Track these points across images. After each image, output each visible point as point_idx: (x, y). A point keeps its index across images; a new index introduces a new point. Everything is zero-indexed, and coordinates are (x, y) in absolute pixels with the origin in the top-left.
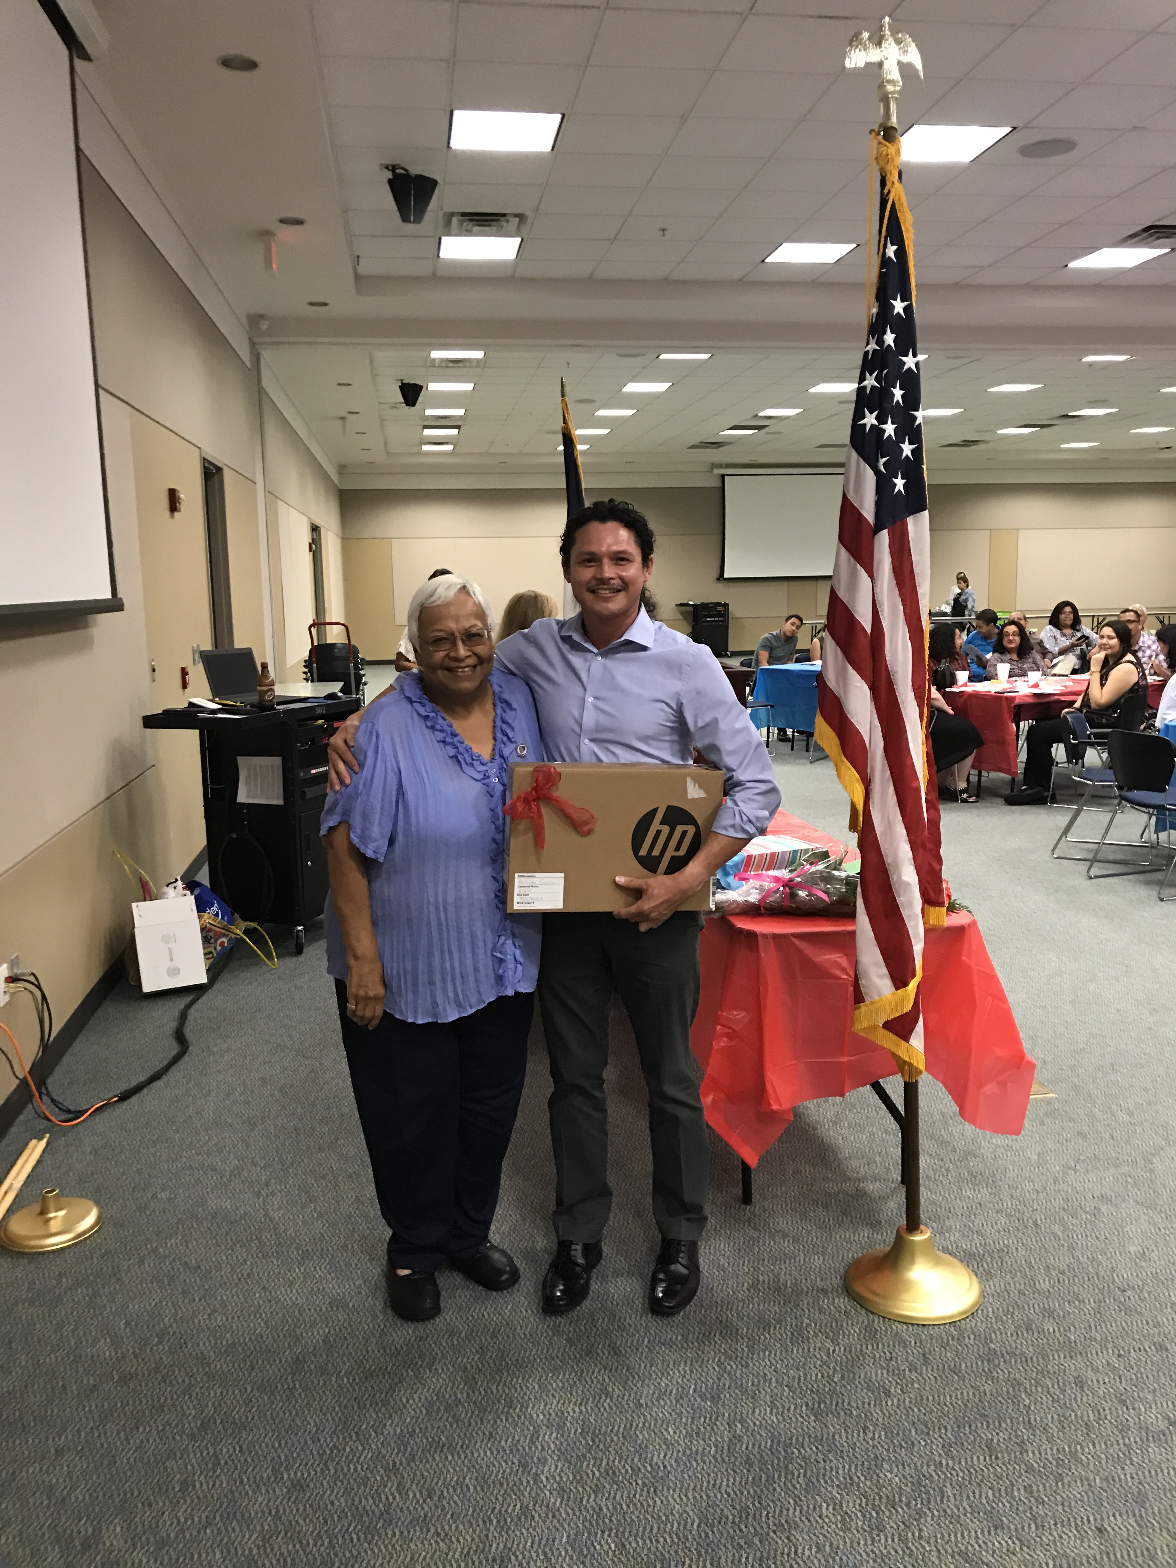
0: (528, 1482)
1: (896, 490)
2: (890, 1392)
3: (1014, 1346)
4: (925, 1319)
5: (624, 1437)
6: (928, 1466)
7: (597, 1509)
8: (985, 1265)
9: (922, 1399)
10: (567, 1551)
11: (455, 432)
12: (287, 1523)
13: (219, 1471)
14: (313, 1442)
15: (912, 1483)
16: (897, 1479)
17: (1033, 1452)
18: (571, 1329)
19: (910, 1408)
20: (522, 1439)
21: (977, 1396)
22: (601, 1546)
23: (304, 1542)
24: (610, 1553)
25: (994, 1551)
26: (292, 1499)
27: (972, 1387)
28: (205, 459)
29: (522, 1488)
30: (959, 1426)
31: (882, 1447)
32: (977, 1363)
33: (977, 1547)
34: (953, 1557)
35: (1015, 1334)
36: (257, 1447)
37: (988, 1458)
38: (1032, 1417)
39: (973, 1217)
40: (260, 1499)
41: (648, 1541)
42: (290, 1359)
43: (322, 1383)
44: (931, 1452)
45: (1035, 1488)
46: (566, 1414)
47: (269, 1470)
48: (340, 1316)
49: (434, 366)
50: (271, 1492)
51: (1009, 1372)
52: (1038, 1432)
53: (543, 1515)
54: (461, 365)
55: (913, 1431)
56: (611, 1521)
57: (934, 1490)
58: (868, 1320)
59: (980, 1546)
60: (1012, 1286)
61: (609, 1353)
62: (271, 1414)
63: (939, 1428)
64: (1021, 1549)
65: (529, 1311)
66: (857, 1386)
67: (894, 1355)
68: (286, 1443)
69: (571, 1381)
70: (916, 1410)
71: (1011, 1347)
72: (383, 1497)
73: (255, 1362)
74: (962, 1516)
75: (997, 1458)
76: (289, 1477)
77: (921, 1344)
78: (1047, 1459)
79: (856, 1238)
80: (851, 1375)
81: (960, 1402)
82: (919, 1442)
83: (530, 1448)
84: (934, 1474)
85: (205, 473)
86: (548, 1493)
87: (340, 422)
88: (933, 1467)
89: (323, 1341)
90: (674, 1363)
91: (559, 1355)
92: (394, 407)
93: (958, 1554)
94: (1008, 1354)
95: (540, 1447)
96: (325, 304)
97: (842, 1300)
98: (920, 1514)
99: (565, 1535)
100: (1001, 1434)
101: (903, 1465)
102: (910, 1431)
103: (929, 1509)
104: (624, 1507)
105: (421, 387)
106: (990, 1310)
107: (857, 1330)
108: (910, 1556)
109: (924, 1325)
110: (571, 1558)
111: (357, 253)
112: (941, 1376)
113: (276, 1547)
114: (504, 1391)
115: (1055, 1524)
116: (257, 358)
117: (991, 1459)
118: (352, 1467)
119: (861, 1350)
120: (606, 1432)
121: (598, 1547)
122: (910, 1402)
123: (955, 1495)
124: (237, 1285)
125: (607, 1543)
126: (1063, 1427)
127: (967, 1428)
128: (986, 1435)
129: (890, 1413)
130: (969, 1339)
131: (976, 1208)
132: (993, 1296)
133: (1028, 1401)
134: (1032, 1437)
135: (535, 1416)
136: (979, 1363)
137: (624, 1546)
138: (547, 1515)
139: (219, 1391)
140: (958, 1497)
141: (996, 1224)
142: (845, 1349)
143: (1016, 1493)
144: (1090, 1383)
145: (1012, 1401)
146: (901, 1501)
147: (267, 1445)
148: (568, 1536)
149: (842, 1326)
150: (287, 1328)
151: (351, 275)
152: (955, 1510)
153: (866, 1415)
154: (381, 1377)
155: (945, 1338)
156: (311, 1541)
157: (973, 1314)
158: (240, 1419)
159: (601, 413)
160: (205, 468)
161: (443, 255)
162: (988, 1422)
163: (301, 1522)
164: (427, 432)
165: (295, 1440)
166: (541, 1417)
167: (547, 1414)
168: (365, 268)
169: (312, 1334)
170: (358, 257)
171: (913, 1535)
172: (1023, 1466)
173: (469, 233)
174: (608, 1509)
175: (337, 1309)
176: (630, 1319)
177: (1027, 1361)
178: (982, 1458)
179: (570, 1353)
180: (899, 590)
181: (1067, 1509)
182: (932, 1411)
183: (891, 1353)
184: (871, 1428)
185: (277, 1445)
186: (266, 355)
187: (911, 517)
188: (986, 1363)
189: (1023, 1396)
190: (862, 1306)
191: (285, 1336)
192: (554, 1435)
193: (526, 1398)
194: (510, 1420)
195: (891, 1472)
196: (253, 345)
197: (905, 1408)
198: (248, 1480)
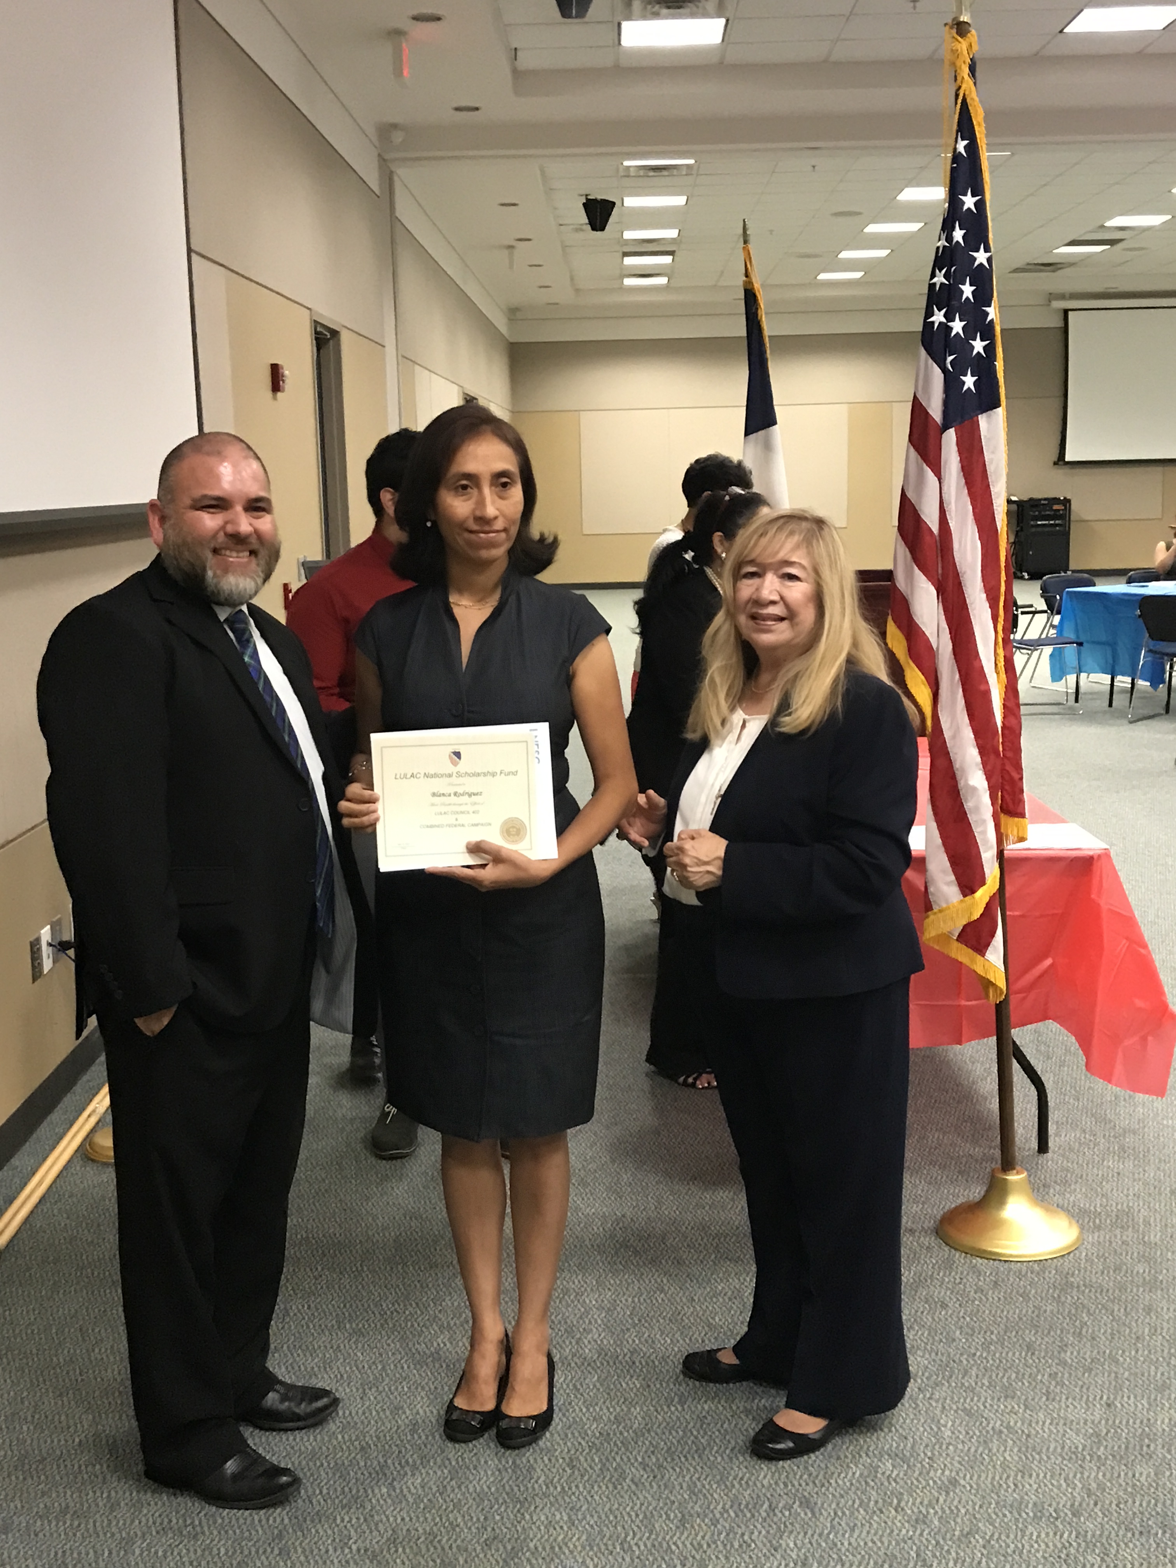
0: (571, 1343)
1: (965, 388)
2: (947, 1305)
3: (1094, 1280)
4: (1011, 1256)
5: (670, 1320)
6: (962, 1354)
7: (631, 1363)
8: (1097, 1221)
9: (978, 1311)
10: (595, 1386)
11: (667, 260)
12: (346, 1355)
13: (288, 1320)
14: (376, 1306)
15: (940, 1365)
16: (926, 1362)
17: (1072, 1353)
18: (640, 1245)
19: (963, 1317)
20: (572, 1316)
21: (1036, 1312)
22: (627, 1384)
23: (361, 1366)
24: (635, 1390)
25: (997, 1411)
26: (354, 1339)
27: (1034, 1306)
28: (315, 321)
29: (564, 1346)
30: (1005, 1332)
31: (922, 1341)
32: (1048, 1291)
33: (982, 1408)
34: (956, 1411)
35: (1100, 1273)
36: (324, 1307)
37: (1024, 1354)
38: (1084, 1330)
39: (1104, 1183)
40: (324, 1339)
41: (672, 1386)
42: (360, 1251)
43: (388, 1268)
44: (969, 1347)
45: (1060, 1374)
46: (618, 1302)
47: (334, 1322)
48: (412, 1224)
49: (628, 176)
50: (334, 1334)
51: (1078, 1298)
52: (1085, 1340)
53: (579, 1364)
54: (665, 173)
55: (958, 1332)
56: (641, 1370)
57: (959, 1370)
58: (949, 1255)
59: (985, 1407)
60: (1119, 1237)
61: (673, 1263)
62: (339, 1287)
63: (985, 1332)
64: (1025, 1411)
65: (601, 1229)
66: (915, 1300)
67: (965, 1280)
68: (351, 1306)
69: (630, 1281)
70: (968, 1319)
71: (1091, 1281)
72: (435, 1344)
73: (327, 1251)
74: (978, 1389)
75: (1033, 1354)
76: (351, 1327)
77: (997, 1274)
78: (1083, 1358)
79: (966, 1193)
80: (913, 1293)
81: (1016, 1316)
82: (960, 1340)
83: (578, 1322)
84: (965, 1362)
85: (316, 339)
86: (587, 1351)
87: (506, 252)
88: (965, 1356)
89: (395, 1241)
90: (736, 1274)
91: (623, 1262)
92: (579, 230)
93: (962, 1411)
94: (1084, 1285)
95: (587, 1322)
96: (477, 109)
97: (928, 1239)
98: (937, 1385)
99: (596, 1377)
100: (1046, 1339)
101: (937, 1354)
102: (954, 1332)
103: (948, 1382)
104: (657, 1363)
105: (614, 204)
106: (1084, 1254)
107: (934, 1262)
108: (914, 1409)
109: (1006, 1261)
110: (598, 1390)
111: (514, 46)
112: (1005, 1298)
113: (335, 1369)
114: (562, 1283)
115: (1067, 1399)
116: (388, 179)
117: (1026, 1355)
118: (409, 1324)
119: (932, 1275)
120: (654, 1316)
121: (624, 1385)
122: (965, 1313)
123: (977, 1376)
124: (314, 1197)
125: (634, 1383)
126: (1113, 1338)
127: (1014, 1333)
128: (1029, 1336)
129: (940, 1320)
130: (1050, 1272)
131: (1113, 1176)
132: (1093, 1245)
133: (1086, 1319)
134: (1076, 1343)
135: (588, 1302)
136: (1051, 1291)
137: (649, 1386)
138: (583, 1364)
139: (291, 1270)
140: (980, 1376)
141: (1128, 1190)
142: (915, 1274)
143: (1039, 1377)
144: (1159, 1310)
145: (1070, 1318)
146: (923, 1375)
147: (333, 1306)
148: (599, 1378)
149: (920, 1257)
150: (359, 1229)
151: (508, 71)
152: (973, 1384)
153: (915, 1320)
154: (445, 1268)
155: (1023, 1273)
156: (366, 1366)
157: (1063, 1256)
158: (310, 1288)
159: (872, 228)
160: (316, 333)
161: (623, 43)
162: (1037, 1332)
163: (359, 1354)
164: (629, 261)
165: (359, 1304)
166: (594, 1302)
167: (600, 1301)
168: (526, 61)
169: (384, 1235)
170: (516, 49)
171: (925, 1396)
172: (1056, 1361)
173: (656, 15)
174: (641, 1363)
175: (411, 1218)
176: (702, 1239)
177: (1102, 1291)
178: (1017, 1353)
179: (634, 1261)
180: (968, 489)
181: (1084, 1390)
182: (984, 1320)
183: (961, 1279)
184: (917, 1328)
185: (342, 1305)
186: (402, 173)
187: (984, 414)
188: (1057, 1292)
189: (1084, 1315)
190: (947, 1244)
191: (357, 1235)
192: (603, 1315)
193: (583, 1289)
194: (564, 1303)
195: (923, 1357)
196: (383, 161)
197: (958, 1317)
198: (314, 1326)
